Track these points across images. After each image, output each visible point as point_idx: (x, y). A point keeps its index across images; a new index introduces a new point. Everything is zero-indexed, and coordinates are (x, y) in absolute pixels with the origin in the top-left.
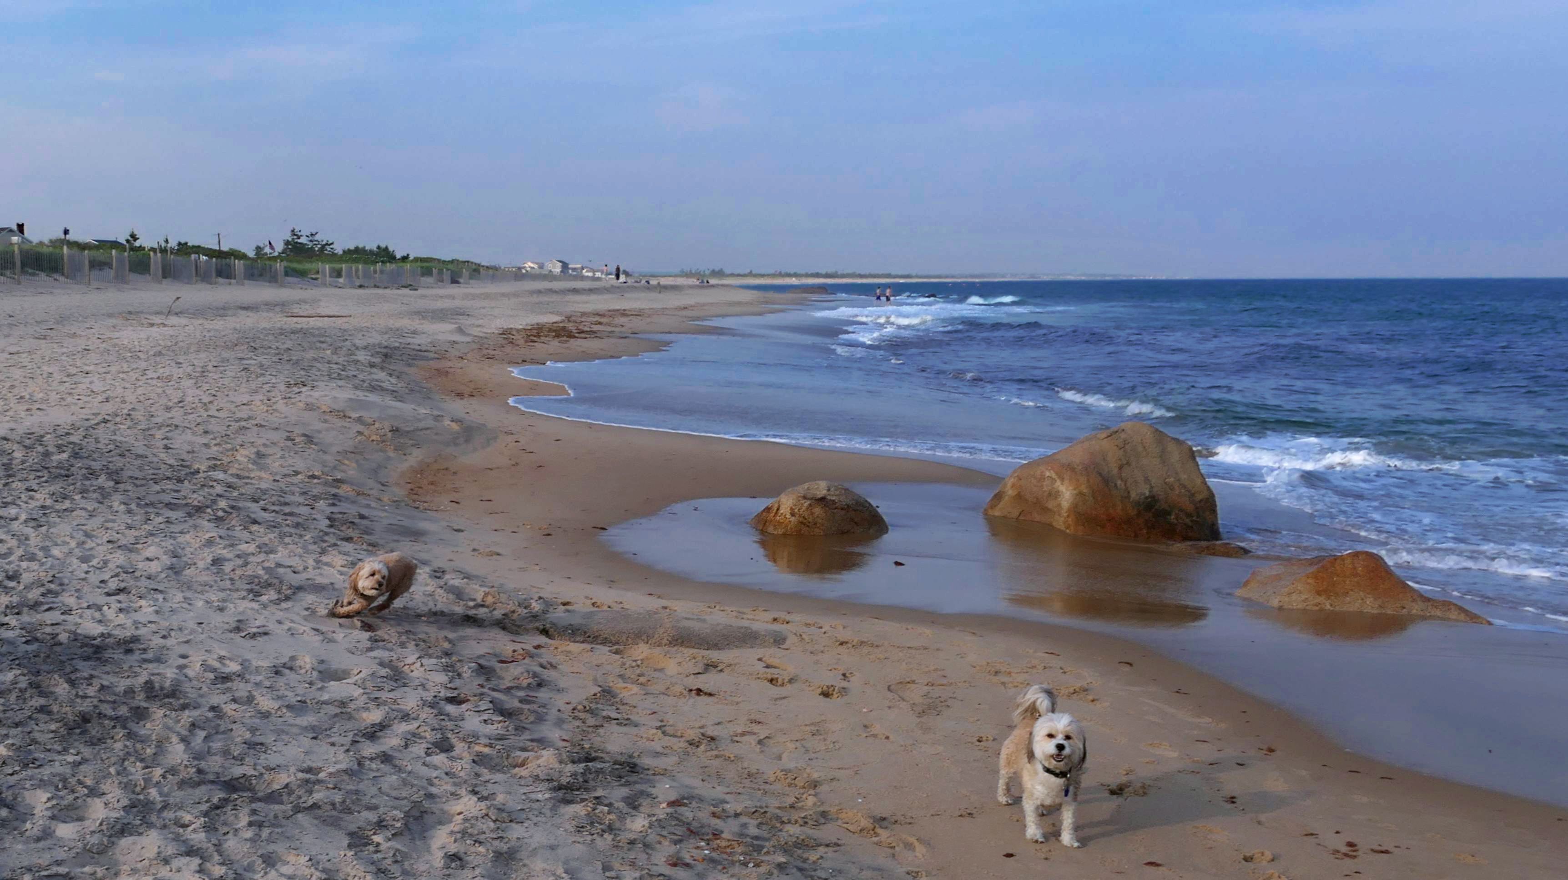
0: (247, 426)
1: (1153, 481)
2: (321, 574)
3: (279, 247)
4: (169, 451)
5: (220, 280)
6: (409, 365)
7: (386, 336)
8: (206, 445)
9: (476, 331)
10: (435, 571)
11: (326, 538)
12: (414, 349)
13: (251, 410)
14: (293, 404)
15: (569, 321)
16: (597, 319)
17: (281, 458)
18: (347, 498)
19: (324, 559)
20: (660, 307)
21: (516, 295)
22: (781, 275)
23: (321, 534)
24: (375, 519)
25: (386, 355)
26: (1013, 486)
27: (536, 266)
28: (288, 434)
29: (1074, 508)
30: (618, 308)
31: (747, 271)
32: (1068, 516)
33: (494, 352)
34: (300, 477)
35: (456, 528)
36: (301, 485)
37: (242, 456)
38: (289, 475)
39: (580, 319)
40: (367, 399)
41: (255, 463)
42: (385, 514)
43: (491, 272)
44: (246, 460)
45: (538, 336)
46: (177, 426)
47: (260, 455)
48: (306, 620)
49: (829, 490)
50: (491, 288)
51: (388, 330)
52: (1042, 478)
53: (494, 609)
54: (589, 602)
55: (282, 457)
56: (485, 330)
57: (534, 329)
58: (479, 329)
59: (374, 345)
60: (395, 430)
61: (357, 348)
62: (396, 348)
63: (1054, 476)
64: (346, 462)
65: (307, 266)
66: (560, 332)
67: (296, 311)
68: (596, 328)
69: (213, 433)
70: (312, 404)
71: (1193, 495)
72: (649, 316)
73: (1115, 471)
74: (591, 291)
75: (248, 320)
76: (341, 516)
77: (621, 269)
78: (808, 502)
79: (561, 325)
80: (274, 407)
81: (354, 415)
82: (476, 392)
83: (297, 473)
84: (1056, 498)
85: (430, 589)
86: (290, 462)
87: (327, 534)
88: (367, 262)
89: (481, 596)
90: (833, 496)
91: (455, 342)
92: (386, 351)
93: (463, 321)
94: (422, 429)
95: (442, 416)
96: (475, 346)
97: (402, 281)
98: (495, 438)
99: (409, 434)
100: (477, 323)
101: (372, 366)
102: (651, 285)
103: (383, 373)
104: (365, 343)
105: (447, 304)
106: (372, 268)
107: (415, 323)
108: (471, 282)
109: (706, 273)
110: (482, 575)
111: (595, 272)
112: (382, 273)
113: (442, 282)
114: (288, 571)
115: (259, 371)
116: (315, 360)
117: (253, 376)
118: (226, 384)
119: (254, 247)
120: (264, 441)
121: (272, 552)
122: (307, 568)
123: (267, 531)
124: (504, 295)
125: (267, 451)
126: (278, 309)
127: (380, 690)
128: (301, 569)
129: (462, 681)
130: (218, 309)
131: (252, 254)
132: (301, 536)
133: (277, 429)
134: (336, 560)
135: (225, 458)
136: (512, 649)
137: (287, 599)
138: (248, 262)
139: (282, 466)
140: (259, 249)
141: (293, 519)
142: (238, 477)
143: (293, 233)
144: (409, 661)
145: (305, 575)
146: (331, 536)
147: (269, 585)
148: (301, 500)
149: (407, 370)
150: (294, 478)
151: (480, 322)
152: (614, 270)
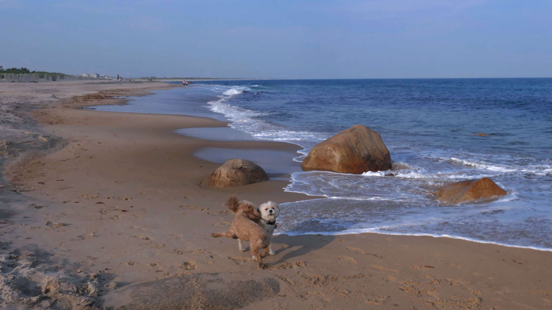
1: (368, 149)
6: (28, 111)
7: (19, 100)
9: (61, 97)
12: (31, 104)
15: (101, 93)
16: (112, 92)
20: (135, 88)
21: (79, 84)
25: (17, 107)
26: (314, 154)
27: (87, 76)
29: (341, 162)
30: (119, 88)
31: (163, 77)
32: (339, 165)
33: (69, 105)
39: (105, 93)
43: (69, 77)
45: (88, 98)
49: (243, 163)
50: (69, 82)
51: (21, 97)
52: (327, 150)
56: (65, 97)
57: (87, 96)
58: (63, 96)
59: (12, 103)
61: (3, 104)
62: (22, 104)
63: (331, 148)
66: (98, 97)
68: (112, 95)
71: (382, 153)
72: (132, 91)
74: (109, 83)
78: (235, 170)
79: (98, 94)
82: (60, 121)
88: (16, 73)
89: (45, 285)
90: (245, 166)
91: (51, 101)
92: (17, 105)
93: (56, 93)
94: (26, 142)
95: (38, 135)
96: (60, 103)
97: (31, 80)
98: (67, 144)
99: (18, 145)
100: (62, 94)
101: (8, 111)
102: (130, 81)
103: (12, 115)
104: (7, 102)
105: (50, 87)
106: (17, 75)
107: (34, 94)
108: (61, 80)
109: (150, 78)
110: (51, 253)
111: (109, 77)
112: (22, 77)
113: (49, 80)
124: (74, 84)
149: (26, 113)
151: (64, 94)
152: (117, 77)
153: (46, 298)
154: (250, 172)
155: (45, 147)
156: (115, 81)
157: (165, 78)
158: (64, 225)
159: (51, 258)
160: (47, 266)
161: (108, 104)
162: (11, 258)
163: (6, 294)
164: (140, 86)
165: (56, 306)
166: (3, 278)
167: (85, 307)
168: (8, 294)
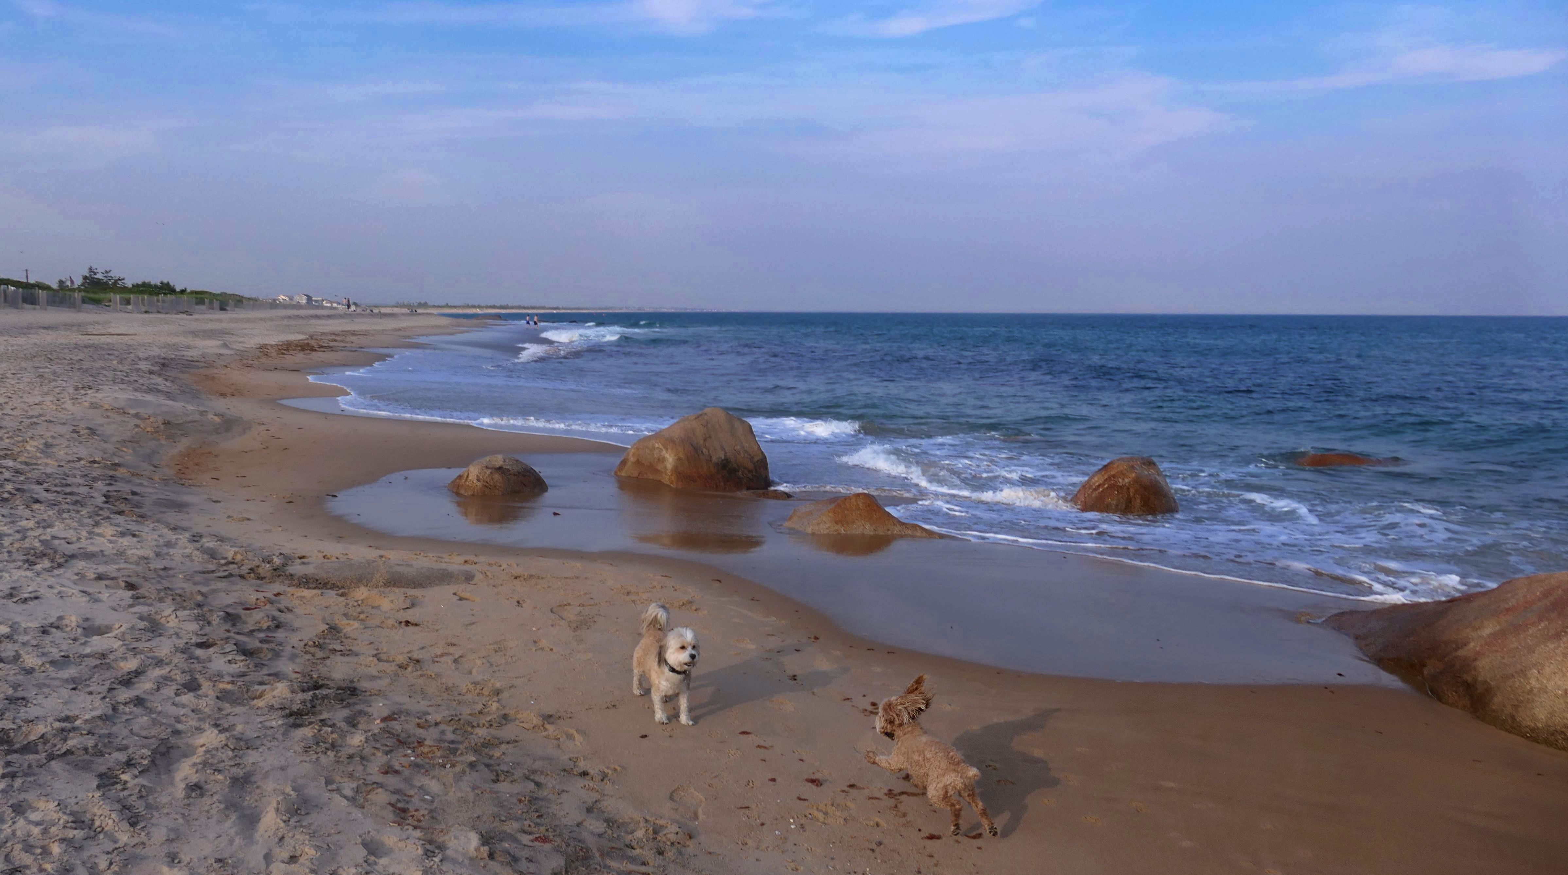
0: (38, 422)
1: (727, 449)
2: (92, 544)
3: (78, 281)
5: (26, 306)
6: (183, 372)
7: (165, 350)
9: (237, 346)
10: (194, 536)
11: (101, 512)
12: (187, 360)
13: (41, 409)
14: (79, 403)
15: (312, 339)
16: (333, 337)
17: (67, 446)
18: (122, 479)
19: (96, 530)
20: (381, 328)
21: (271, 319)
22: (468, 307)
23: (96, 509)
24: (146, 495)
25: (163, 365)
26: (633, 455)
27: (287, 299)
28: (74, 428)
29: (675, 469)
30: (349, 329)
31: (444, 304)
32: (672, 475)
33: (252, 362)
34: (82, 462)
35: (215, 499)
36: (82, 469)
37: (31, 446)
38: (73, 461)
39: (320, 337)
40: (145, 398)
41: (42, 452)
42: (156, 491)
43: (251, 302)
44: (35, 449)
45: (287, 349)
47: (47, 445)
48: (75, 584)
49: (504, 461)
50: (252, 314)
51: (168, 345)
52: (654, 448)
53: (242, 565)
54: (321, 555)
55: (69, 446)
56: (245, 345)
57: (285, 344)
58: (241, 345)
59: (154, 357)
60: (167, 423)
61: (140, 359)
62: (172, 359)
63: (661, 447)
64: (124, 449)
65: (101, 296)
66: (305, 347)
67: (89, 330)
68: (332, 344)
69: (6, 428)
70: (96, 403)
71: (752, 458)
72: (373, 335)
73: (702, 442)
74: (329, 317)
75: (49, 338)
76: (115, 493)
77: (351, 300)
78: (490, 471)
79: (306, 342)
80: (63, 406)
81: (133, 412)
82: (236, 392)
83: (80, 459)
84: (663, 462)
85: (188, 551)
86: (75, 450)
87: (101, 509)
88: (151, 294)
89: (232, 555)
90: (507, 465)
91: (221, 355)
92: (163, 361)
93: (228, 339)
94: (189, 422)
95: (206, 411)
96: (237, 357)
97: (181, 308)
98: (250, 428)
99: (178, 426)
100: (239, 340)
101: (151, 372)
102: (372, 313)
103: (161, 379)
104: (146, 355)
105: (217, 326)
106: (155, 298)
107: (190, 341)
108: (236, 309)
109: (415, 304)
110: (235, 537)
111: (331, 303)
112: (163, 301)
113: (213, 309)
114: (63, 541)
115: (52, 377)
116: (103, 368)
117: (46, 381)
118: (22, 387)
119: (57, 281)
120: (52, 434)
121: (50, 526)
122: (80, 538)
123: (47, 508)
124: (261, 319)
125: (55, 442)
126: (75, 328)
127: (138, 640)
128: (75, 539)
129: (211, 628)
130: (22, 328)
131: (55, 286)
132: (78, 512)
133: (64, 424)
134: (107, 530)
135: (15, 449)
136: (255, 598)
137: (60, 566)
138: (51, 292)
139: (67, 454)
140: (61, 282)
141: (75, 498)
142: (26, 464)
143: (90, 270)
144: (166, 613)
145: (78, 545)
146: (106, 510)
147: (44, 555)
148: (81, 481)
149: (180, 376)
150: (77, 463)
151: (242, 339)
152: (347, 302)
153: (233, 563)
154: (515, 476)
155: (217, 430)
156: (343, 312)
158: (249, 519)
159: (236, 540)
160: (232, 544)
164: (390, 324)
165: (243, 568)
166: (192, 546)
167: (269, 571)
168: (197, 556)
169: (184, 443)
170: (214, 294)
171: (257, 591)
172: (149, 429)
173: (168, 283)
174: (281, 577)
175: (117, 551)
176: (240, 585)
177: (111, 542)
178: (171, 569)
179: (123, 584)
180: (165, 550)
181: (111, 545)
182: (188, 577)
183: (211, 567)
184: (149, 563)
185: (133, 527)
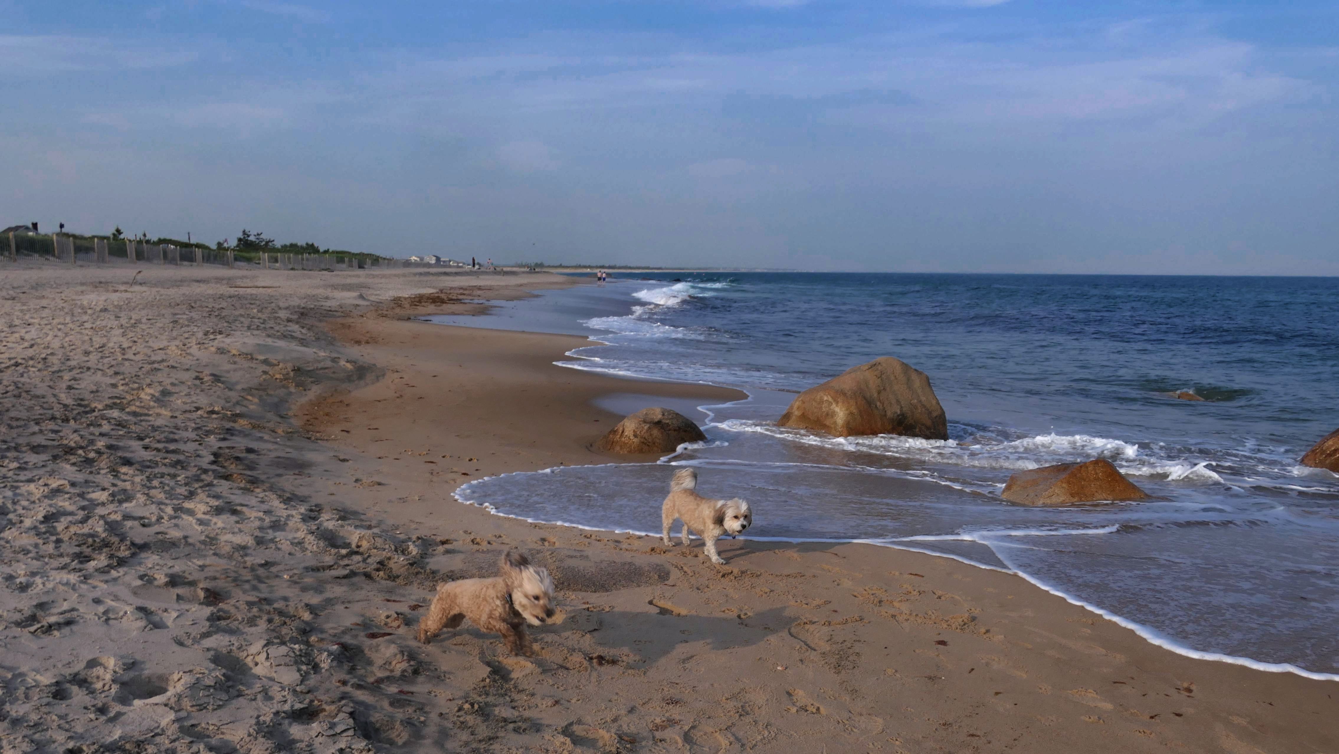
0: (160, 367)
1: (902, 403)
3: (233, 243)
4: (72, 391)
5: (186, 263)
6: (320, 321)
7: (305, 300)
8: (114, 386)
9: (373, 298)
11: (203, 477)
12: (325, 310)
13: (166, 354)
14: (206, 348)
15: (442, 293)
16: (461, 291)
17: (186, 395)
18: (240, 432)
19: (188, 505)
20: (505, 284)
21: (404, 275)
22: (580, 267)
23: (199, 472)
24: (263, 452)
25: (302, 314)
26: (798, 408)
27: (418, 259)
28: (197, 374)
29: (847, 424)
30: (475, 284)
31: (558, 264)
32: (842, 431)
33: (386, 313)
34: (199, 412)
35: (341, 458)
36: (198, 421)
37: (146, 394)
38: (190, 411)
39: (449, 292)
40: (276, 344)
41: (157, 400)
42: (276, 446)
43: (386, 261)
44: (149, 398)
45: (420, 302)
46: (89, 369)
47: (165, 393)
49: (663, 415)
50: (387, 272)
51: (307, 296)
53: (369, 556)
55: (188, 395)
56: (380, 298)
57: (417, 297)
58: (377, 297)
59: (294, 307)
60: (297, 370)
61: (280, 308)
62: (311, 309)
64: (250, 398)
65: (253, 255)
66: (436, 300)
67: (238, 283)
68: (460, 297)
69: (123, 374)
70: (224, 349)
71: (930, 413)
72: (497, 290)
73: (875, 395)
74: (457, 274)
75: (198, 289)
76: (228, 451)
77: (476, 262)
78: (648, 425)
79: (437, 295)
80: (188, 351)
81: (261, 357)
82: (372, 340)
83: (198, 409)
85: (300, 535)
86: (194, 398)
87: (205, 471)
88: (297, 253)
89: (356, 540)
90: (667, 419)
91: (358, 305)
92: (303, 310)
93: (364, 291)
94: (321, 369)
95: (339, 358)
96: (373, 308)
97: (323, 266)
98: (384, 375)
99: (309, 373)
100: (375, 293)
101: (289, 320)
102: (497, 271)
103: (297, 326)
104: (287, 305)
105: (354, 281)
106: (300, 257)
107: (329, 292)
108: (373, 267)
109: (533, 265)
110: (361, 512)
111: (458, 263)
112: (307, 260)
113: (352, 267)
114: (136, 523)
115: (186, 323)
116: (241, 315)
117: (179, 326)
118: (151, 332)
119: (216, 242)
120: (173, 380)
121: (129, 499)
122: (163, 518)
123: (136, 472)
124: (395, 275)
125: (173, 389)
126: (225, 282)
127: (202, 707)
128: (154, 519)
129: (318, 677)
130: (176, 281)
131: (214, 246)
132: (174, 476)
133: (188, 370)
134: (200, 506)
135: (127, 397)
136: (385, 614)
137: (122, 562)
138: (207, 251)
139: (185, 403)
140: (219, 244)
141: (174, 457)
142: (135, 414)
143: (244, 232)
144: (253, 649)
145: (156, 528)
146: (210, 473)
147: (106, 544)
148: (193, 435)
149: (317, 324)
150: (194, 414)
151: (378, 292)
152: (471, 262)
153: (357, 553)
154: (675, 430)
155: (349, 378)
156: (468, 270)
157: (561, 266)
158: (379, 484)
159: (362, 517)
160: (358, 523)
161: (454, 314)
162: (311, 510)
163: (310, 543)
164: (513, 281)
165: (369, 560)
166: (305, 527)
167: (404, 566)
168: (312, 543)
169: (315, 391)
170: (353, 254)
171: (388, 601)
172: (278, 376)
173: (313, 244)
174: (421, 576)
175: (207, 536)
176: (367, 591)
177: (201, 522)
178: (273, 564)
179: (202, 594)
180: (270, 534)
181: (199, 528)
182: (295, 578)
183: (328, 559)
184: (246, 555)
185: (237, 498)
